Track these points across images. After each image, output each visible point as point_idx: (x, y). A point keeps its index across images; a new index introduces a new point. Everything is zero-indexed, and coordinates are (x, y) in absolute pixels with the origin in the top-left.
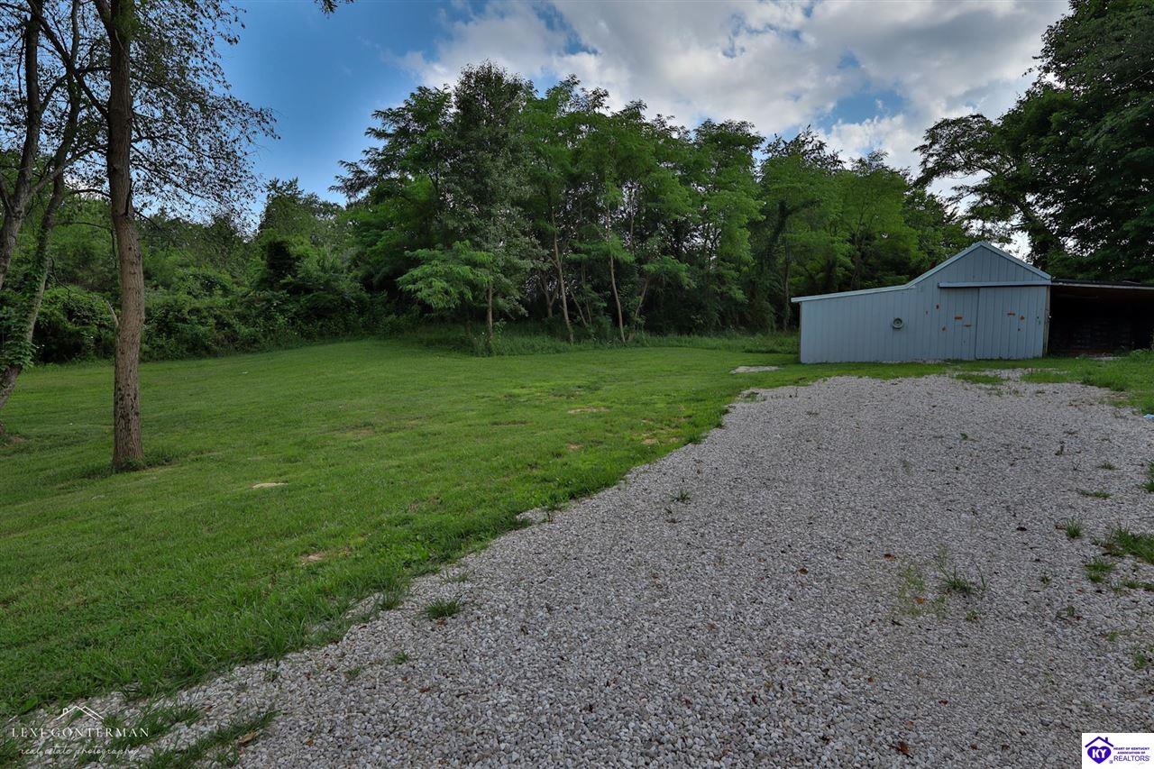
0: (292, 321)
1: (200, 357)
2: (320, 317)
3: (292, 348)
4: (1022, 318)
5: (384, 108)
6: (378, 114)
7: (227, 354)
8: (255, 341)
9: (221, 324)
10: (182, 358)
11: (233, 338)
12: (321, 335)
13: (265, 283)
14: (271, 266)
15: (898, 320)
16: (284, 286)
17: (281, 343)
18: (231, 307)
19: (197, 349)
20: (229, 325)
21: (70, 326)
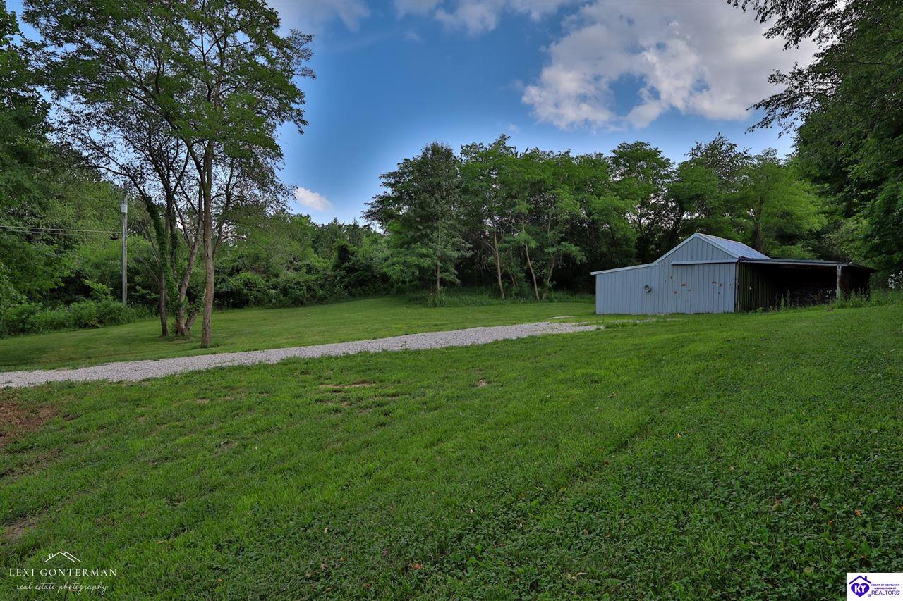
0: (346, 287)
1: (297, 306)
2: (361, 285)
3: (343, 302)
4: (721, 285)
5: (386, 172)
6: (383, 176)
7: (312, 305)
8: (326, 298)
9: (310, 289)
10: (289, 307)
11: (314, 297)
12: (360, 294)
13: (336, 267)
14: (340, 258)
15: (646, 287)
16: (345, 269)
17: (338, 299)
18: (317, 280)
19: (297, 303)
20: (314, 290)
21: (245, 291)
